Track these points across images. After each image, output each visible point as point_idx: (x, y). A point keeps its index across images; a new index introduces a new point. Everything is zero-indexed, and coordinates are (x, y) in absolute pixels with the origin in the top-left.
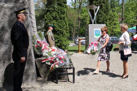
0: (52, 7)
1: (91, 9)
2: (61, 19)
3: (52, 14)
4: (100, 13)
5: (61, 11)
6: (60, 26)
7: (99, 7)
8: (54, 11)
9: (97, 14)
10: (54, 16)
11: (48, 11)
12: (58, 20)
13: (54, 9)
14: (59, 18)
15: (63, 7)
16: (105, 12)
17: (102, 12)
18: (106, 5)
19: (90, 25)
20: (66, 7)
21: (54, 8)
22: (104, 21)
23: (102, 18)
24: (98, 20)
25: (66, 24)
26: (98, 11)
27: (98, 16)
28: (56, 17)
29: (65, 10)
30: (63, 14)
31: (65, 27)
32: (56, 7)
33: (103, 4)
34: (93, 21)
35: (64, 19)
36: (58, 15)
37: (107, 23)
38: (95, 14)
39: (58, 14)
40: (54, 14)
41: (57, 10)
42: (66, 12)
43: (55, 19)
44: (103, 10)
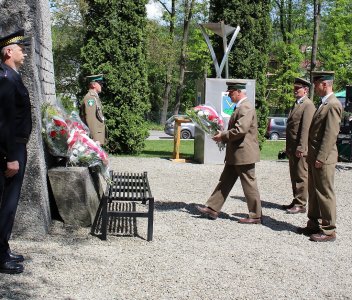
0: (102, 24)
1: (216, 35)
2: (127, 59)
3: (103, 44)
4: (242, 47)
5: (129, 37)
6: (125, 81)
7: (238, 28)
8: (107, 37)
9: (233, 49)
10: (108, 50)
11: (90, 34)
12: (119, 62)
13: (109, 29)
15: (135, 24)
16: (257, 44)
17: (247, 43)
18: (261, 24)
19: (209, 82)
20: (143, 24)
21: (107, 25)
22: (253, 69)
23: (247, 62)
24: (236, 65)
25: (142, 75)
26: (237, 40)
27: (235, 55)
28: (114, 53)
29: (141, 34)
30: (134, 46)
31: (138, 82)
32: (116, 25)
33: (252, 19)
34: (219, 70)
35: (136, 61)
36: (121, 48)
37: (263, 76)
38: (227, 50)
39: (120, 43)
40: (109, 44)
42: (142, 39)
43: (109, 59)
44: (250, 38)
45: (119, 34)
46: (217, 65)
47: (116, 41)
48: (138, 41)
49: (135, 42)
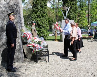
2: (43, 17)
5: (43, 11)
6: (42, 22)
10: (38, 15)
11: (33, 11)
13: (38, 10)
14: (41, 17)
15: (44, 8)
16: (74, 11)
17: (72, 11)
20: (46, 8)
21: (37, 8)
22: (74, 17)
23: (72, 16)
25: (46, 20)
26: (69, 11)
27: (69, 14)
28: (40, 15)
29: (46, 10)
31: (46, 22)
33: (73, 5)
37: (76, 19)
38: (67, 13)
40: (38, 13)
43: (38, 17)
45: (40, 11)
46: (64, 17)
47: (40, 13)
48: (45, 12)
49: (44, 13)
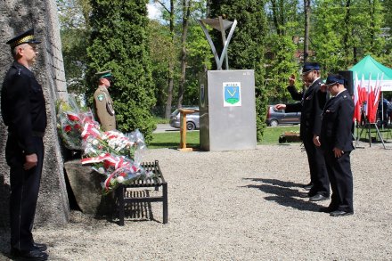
0: (106, 24)
1: (214, 30)
2: (131, 56)
3: (108, 44)
4: (240, 40)
5: (132, 36)
6: (130, 77)
7: (236, 22)
8: (111, 36)
9: (231, 42)
10: (113, 49)
11: (94, 35)
12: (123, 60)
13: (113, 29)
14: (126, 56)
15: (137, 23)
16: (254, 37)
17: (244, 36)
18: (257, 18)
19: (210, 73)
20: (145, 22)
21: (111, 26)
22: (252, 60)
23: (244, 54)
24: (234, 57)
25: (146, 71)
26: (235, 34)
27: (234, 47)
28: (119, 51)
29: (143, 32)
30: (138, 44)
31: (143, 78)
32: (119, 25)
33: (248, 13)
34: (219, 62)
35: (140, 58)
36: (125, 47)
37: (261, 67)
38: (226, 43)
39: (124, 42)
40: (113, 43)
41: (122, 34)
42: (145, 37)
43: (114, 58)
44: (247, 31)
46: (217, 58)
47: (120, 40)
48: (141, 39)
49: (138, 40)
